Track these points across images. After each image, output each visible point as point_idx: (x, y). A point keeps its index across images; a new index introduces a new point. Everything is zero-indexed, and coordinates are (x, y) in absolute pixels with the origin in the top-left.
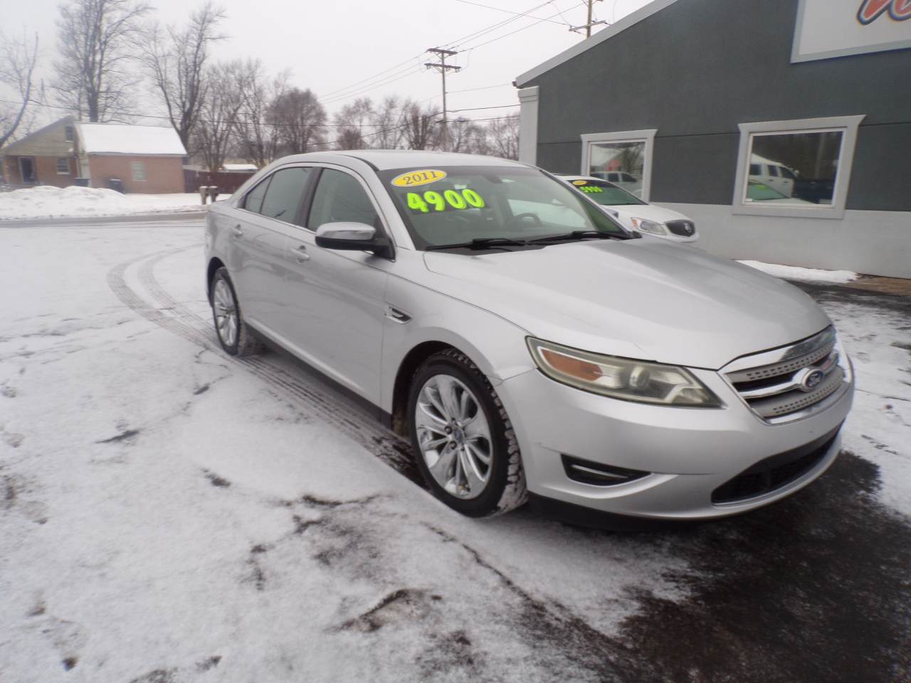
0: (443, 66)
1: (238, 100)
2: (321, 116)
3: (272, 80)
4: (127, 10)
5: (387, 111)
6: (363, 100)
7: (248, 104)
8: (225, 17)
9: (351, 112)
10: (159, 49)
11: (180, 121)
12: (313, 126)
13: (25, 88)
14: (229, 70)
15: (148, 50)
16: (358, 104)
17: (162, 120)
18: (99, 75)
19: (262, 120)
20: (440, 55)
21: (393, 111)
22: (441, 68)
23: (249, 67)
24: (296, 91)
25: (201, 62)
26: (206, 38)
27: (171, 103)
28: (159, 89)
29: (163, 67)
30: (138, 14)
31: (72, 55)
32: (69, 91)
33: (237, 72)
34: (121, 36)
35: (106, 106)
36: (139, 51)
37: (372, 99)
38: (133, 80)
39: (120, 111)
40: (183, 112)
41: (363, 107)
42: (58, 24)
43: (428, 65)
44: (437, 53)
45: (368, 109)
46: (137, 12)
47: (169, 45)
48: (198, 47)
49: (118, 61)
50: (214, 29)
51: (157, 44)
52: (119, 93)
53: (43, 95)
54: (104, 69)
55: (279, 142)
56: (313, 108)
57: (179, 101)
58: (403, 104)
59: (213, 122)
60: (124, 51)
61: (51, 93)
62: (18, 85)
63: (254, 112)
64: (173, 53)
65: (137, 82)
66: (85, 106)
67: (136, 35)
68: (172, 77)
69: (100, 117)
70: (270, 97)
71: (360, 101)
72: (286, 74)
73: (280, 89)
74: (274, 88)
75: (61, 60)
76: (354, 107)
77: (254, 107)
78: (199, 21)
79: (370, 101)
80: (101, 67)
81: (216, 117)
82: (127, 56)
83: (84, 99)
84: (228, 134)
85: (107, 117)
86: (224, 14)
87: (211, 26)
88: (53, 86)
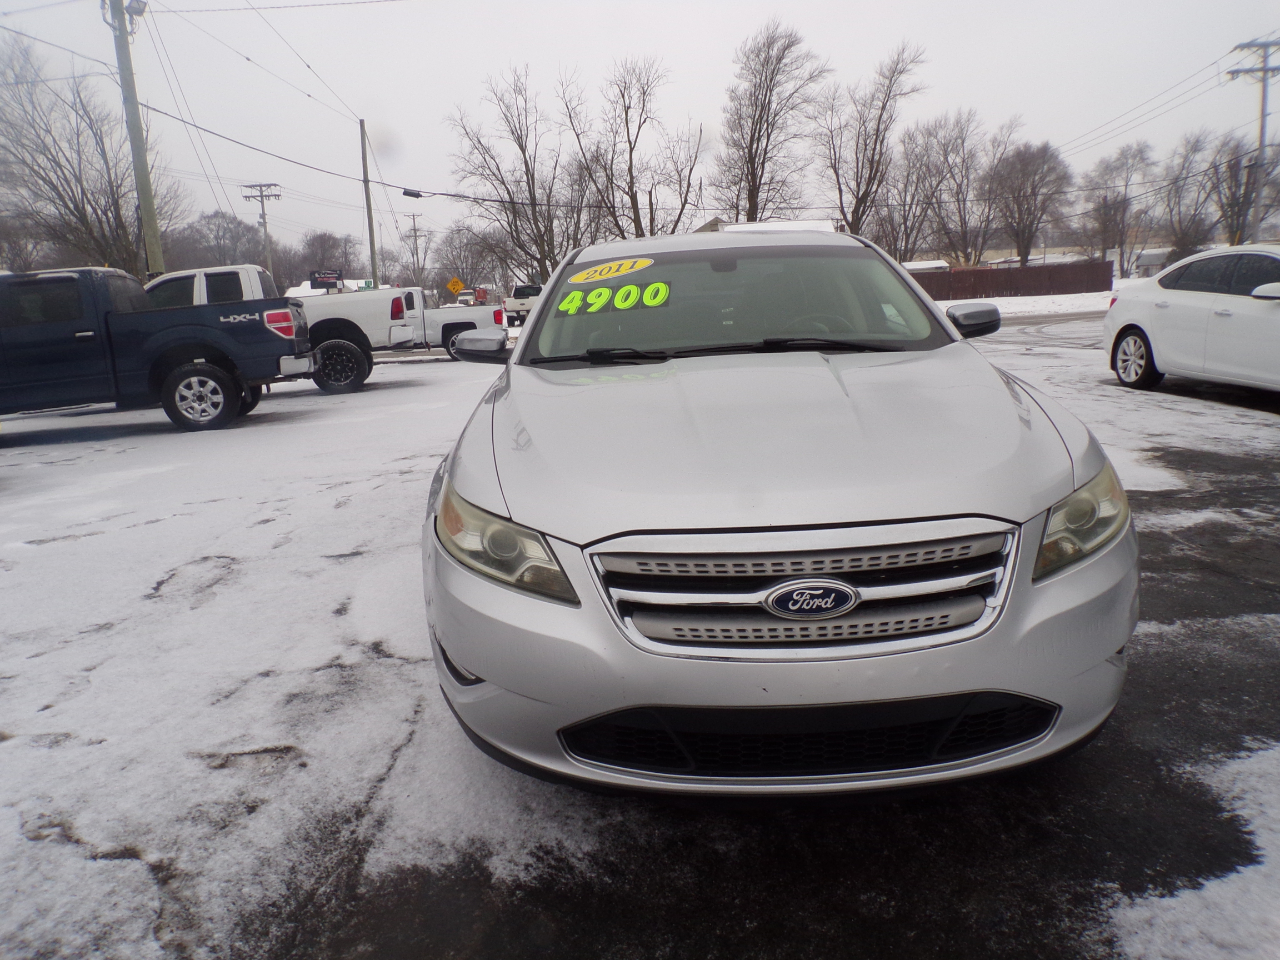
0: (1265, 70)
1: (940, 172)
2: (1064, 179)
3: (989, 137)
4: (801, 79)
5: (1186, 158)
6: (1135, 146)
7: (953, 177)
8: (922, 62)
9: (1109, 169)
10: (836, 119)
11: (851, 210)
12: (1048, 198)
13: (684, 189)
14: (930, 133)
15: (823, 123)
16: (1124, 154)
17: (830, 211)
18: (763, 163)
19: (971, 196)
20: (1261, 52)
21: (1198, 157)
22: (1260, 74)
23: (958, 122)
24: (1027, 147)
25: (886, 129)
26: (895, 95)
27: (843, 187)
28: (831, 172)
29: (837, 142)
30: (813, 81)
31: (736, 144)
32: (728, 188)
33: (941, 134)
34: (790, 112)
35: (767, 201)
36: (811, 127)
37: (1150, 142)
38: (800, 164)
39: (782, 205)
40: (857, 197)
41: (1134, 157)
42: (725, 110)
43: (1234, 74)
44: (1255, 49)
45: (1143, 159)
46: (812, 78)
47: (848, 112)
48: (884, 108)
49: (787, 143)
50: (906, 81)
51: (835, 114)
52: (784, 182)
53: (700, 196)
54: (769, 155)
55: (994, 226)
56: (1051, 170)
57: (853, 184)
58: (1217, 143)
59: (904, 205)
60: (793, 130)
61: (709, 192)
62: (677, 187)
63: (960, 186)
64: (851, 122)
65: (805, 166)
66: (744, 203)
67: (810, 109)
68: (848, 154)
69: (759, 216)
70: (985, 161)
71: (1129, 148)
72: (1012, 126)
73: (1001, 149)
74: (991, 148)
75: (723, 150)
76: (1118, 159)
77: (958, 179)
78: (887, 74)
79: (1147, 146)
80: (766, 153)
81: (908, 199)
82: (795, 136)
83: (744, 195)
84: (923, 221)
85: (767, 214)
86: (922, 58)
87: (903, 77)
88: (711, 185)
